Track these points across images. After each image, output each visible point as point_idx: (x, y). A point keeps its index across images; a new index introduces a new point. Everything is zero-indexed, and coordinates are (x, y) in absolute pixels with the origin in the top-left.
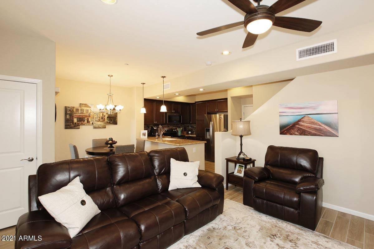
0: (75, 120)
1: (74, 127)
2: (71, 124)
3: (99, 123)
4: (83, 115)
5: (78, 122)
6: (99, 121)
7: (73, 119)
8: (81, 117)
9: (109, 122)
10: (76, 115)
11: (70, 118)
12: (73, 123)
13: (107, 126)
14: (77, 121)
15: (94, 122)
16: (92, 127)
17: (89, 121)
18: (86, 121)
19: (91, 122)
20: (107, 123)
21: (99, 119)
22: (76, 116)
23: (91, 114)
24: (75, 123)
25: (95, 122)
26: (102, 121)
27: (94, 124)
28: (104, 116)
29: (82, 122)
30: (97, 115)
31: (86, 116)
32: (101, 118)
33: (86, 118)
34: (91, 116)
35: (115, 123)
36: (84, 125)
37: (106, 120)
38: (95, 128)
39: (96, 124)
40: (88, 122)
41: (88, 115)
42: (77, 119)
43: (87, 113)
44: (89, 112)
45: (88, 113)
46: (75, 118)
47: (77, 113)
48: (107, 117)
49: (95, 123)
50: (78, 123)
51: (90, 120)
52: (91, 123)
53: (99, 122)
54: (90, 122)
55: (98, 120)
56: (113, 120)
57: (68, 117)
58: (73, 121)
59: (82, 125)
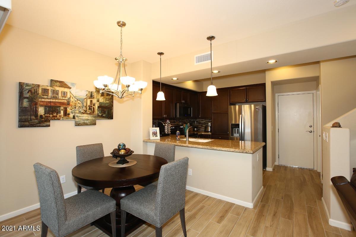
0: (41, 111)
1: (38, 125)
2: (33, 117)
3: (85, 117)
4: (56, 101)
5: (46, 115)
6: (85, 112)
7: (36, 108)
8: (52, 104)
9: (100, 115)
10: (43, 100)
11: (30, 106)
12: (36, 115)
13: (98, 122)
14: (45, 113)
15: (77, 115)
16: (72, 123)
17: (68, 112)
18: (62, 112)
19: (71, 114)
20: (98, 116)
21: (85, 109)
22: (42, 103)
23: (72, 100)
24: (41, 116)
25: (79, 115)
26: (90, 114)
27: (76, 118)
28: (94, 105)
29: (55, 114)
30: (83, 103)
31: (63, 104)
32: (88, 108)
33: (62, 108)
34: (71, 103)
35: (110, 116)
36: (59, 119)
37: (96, 112)
38: (77, 124)
39: (80, 118)
40: (66, 114)
41: (65, 101)
42: (45, 109)
43: (64, 98)
44: (68, 96)
45: (66, 98)
46: (41, 106)
47: (46, 97)
48: (98, 107)
49: (77, 116)
50: (46, 117)
51: (69, 110)
52: (71, 116)
53: (85, 115)
54: (69, 114)
55: (83, 111)
56: (107, 112)
57: (26, 103)
58: (36, 111)
59: (55, 119)
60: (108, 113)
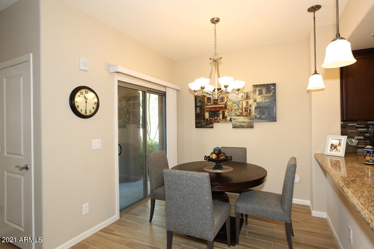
0: (207, 115)
1: (206, 126)
2: (203, 120)
3: (241, 119)
4: (217, 106)
5: (210, 118)
6: (241, 115)
7: (204, 113)
8: (214, 110)
9: (258, 116)
10: (208, 107)
11: (201, 112)
12: (204, 120)
13: (256, 125)
14: (209, 117)
15: (233, 117)
16: (230, 125)
17: (225, 116)
18: (221, 115)
19: (228, 117)
20: (256, 118)
21: (241, 112)
22: (207, 109)
23: (228, 103)
24: (207, 119)
25: (235, 117)
26: (246, 116)
27: (233, 120)
28: (250, 106)
29: (216, 118)
30: (238, 106)
31: (221, 108)
32: (244, 110)
33: (221, 112)
34: (228, 107)
35: (273, 118)
36: (219, 122)
37: (253, 113)
38: (235, 127)
39: (236, 120)
40: (224, 117)
41: (223, 106)
42: (209, 114)
43: (222, 103)
44: (226, 101)
45: (224, 103)
46: (207, 111)
47: (209, 104)
48: (256, 108)
49: (234, 119)
50: (210, 120)
51: (226, 114)
52: (228, 118)
53: (241, 117)
54: (226, 117)
55: (239, 114)
56: (266, 113)
57: (198, 111)
58: (204, 116)
59: (216, 122)
60: (269, 114)
